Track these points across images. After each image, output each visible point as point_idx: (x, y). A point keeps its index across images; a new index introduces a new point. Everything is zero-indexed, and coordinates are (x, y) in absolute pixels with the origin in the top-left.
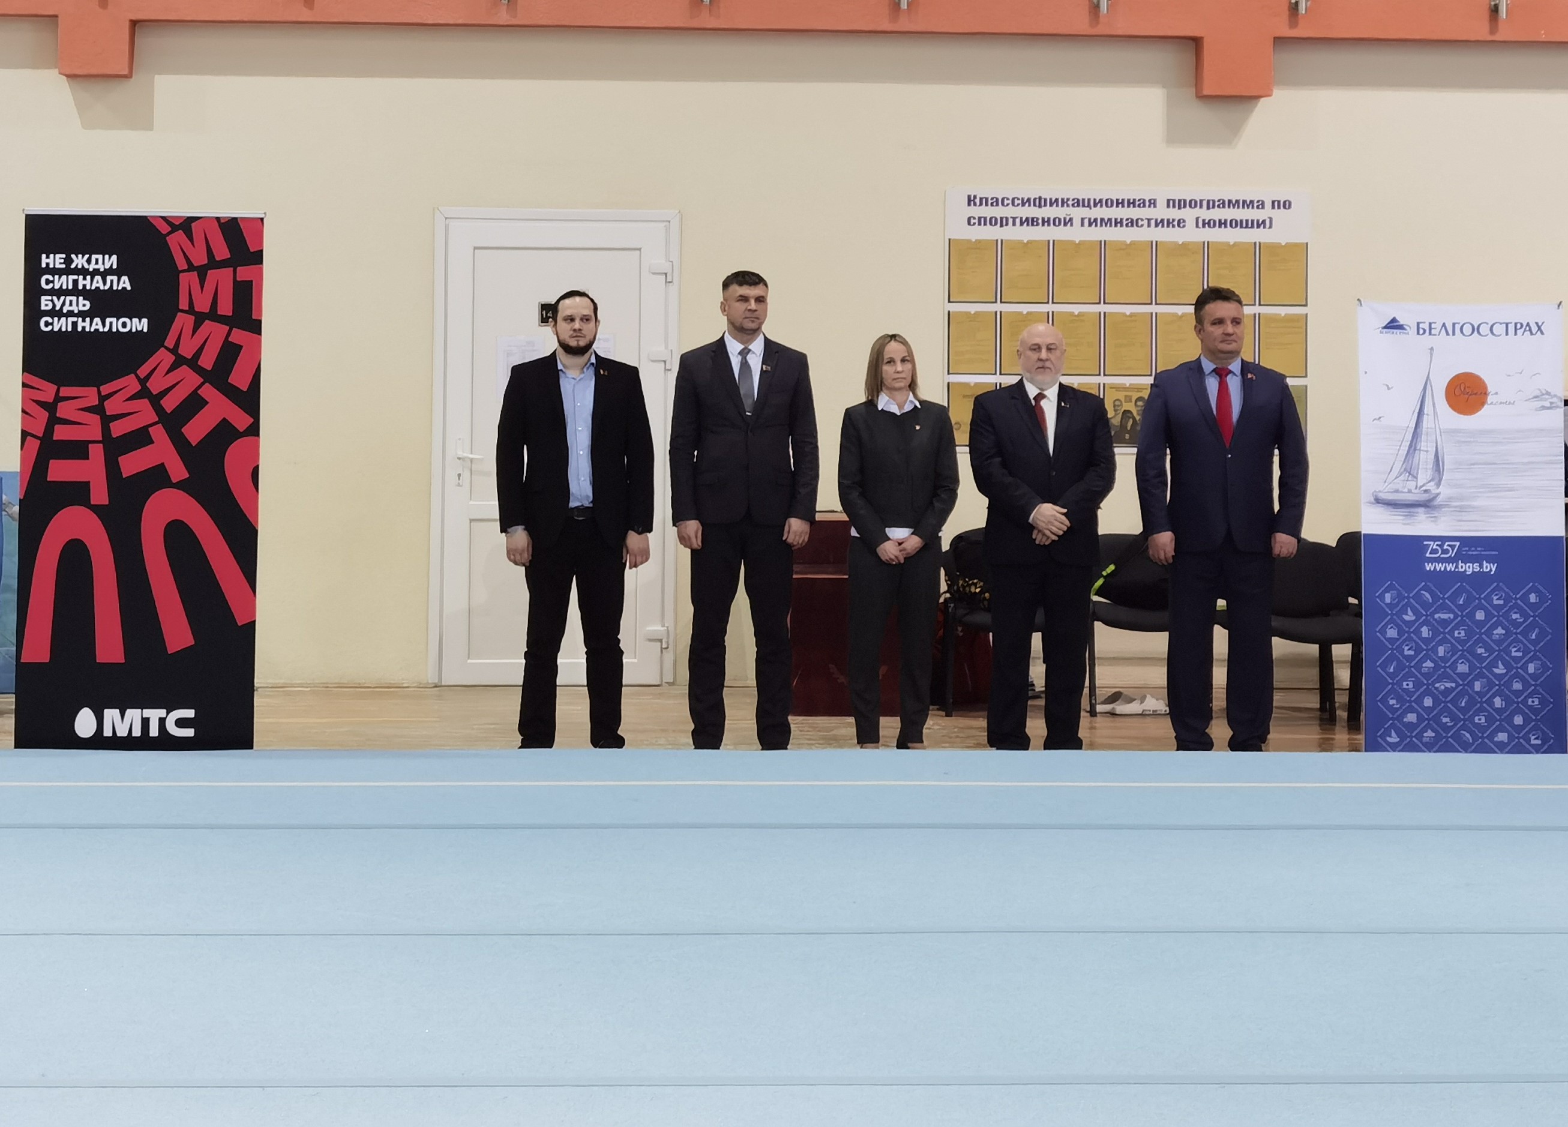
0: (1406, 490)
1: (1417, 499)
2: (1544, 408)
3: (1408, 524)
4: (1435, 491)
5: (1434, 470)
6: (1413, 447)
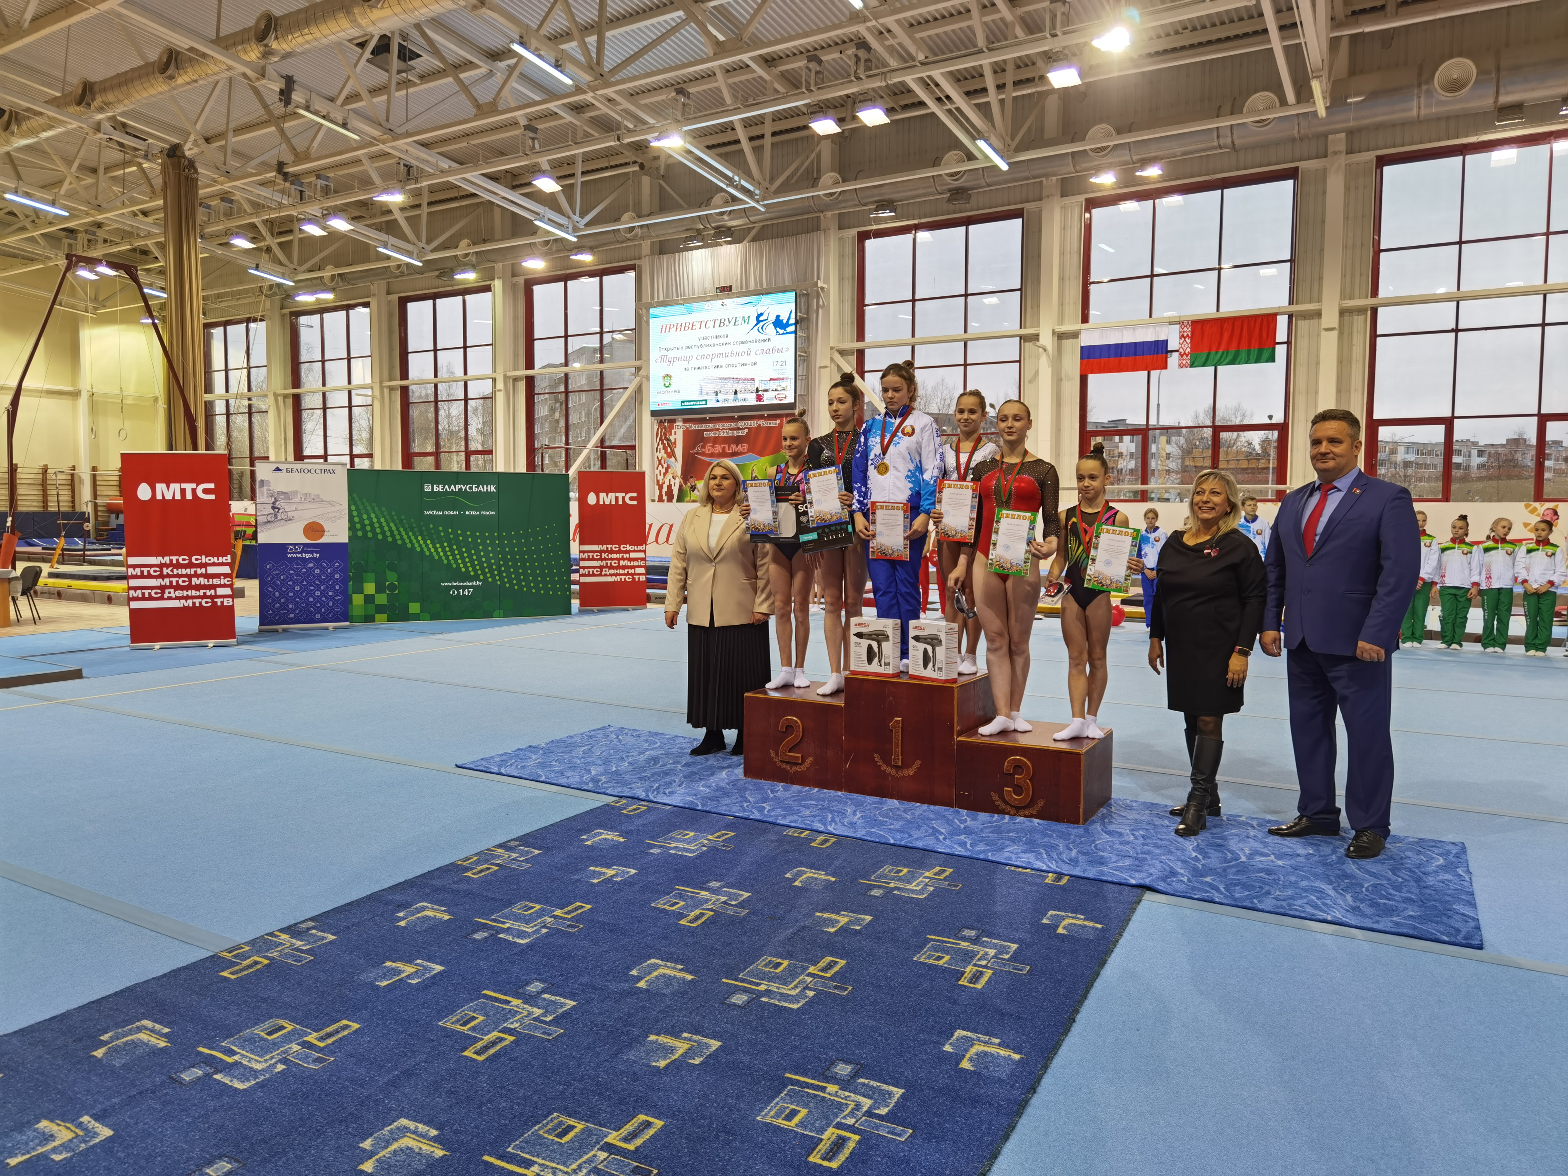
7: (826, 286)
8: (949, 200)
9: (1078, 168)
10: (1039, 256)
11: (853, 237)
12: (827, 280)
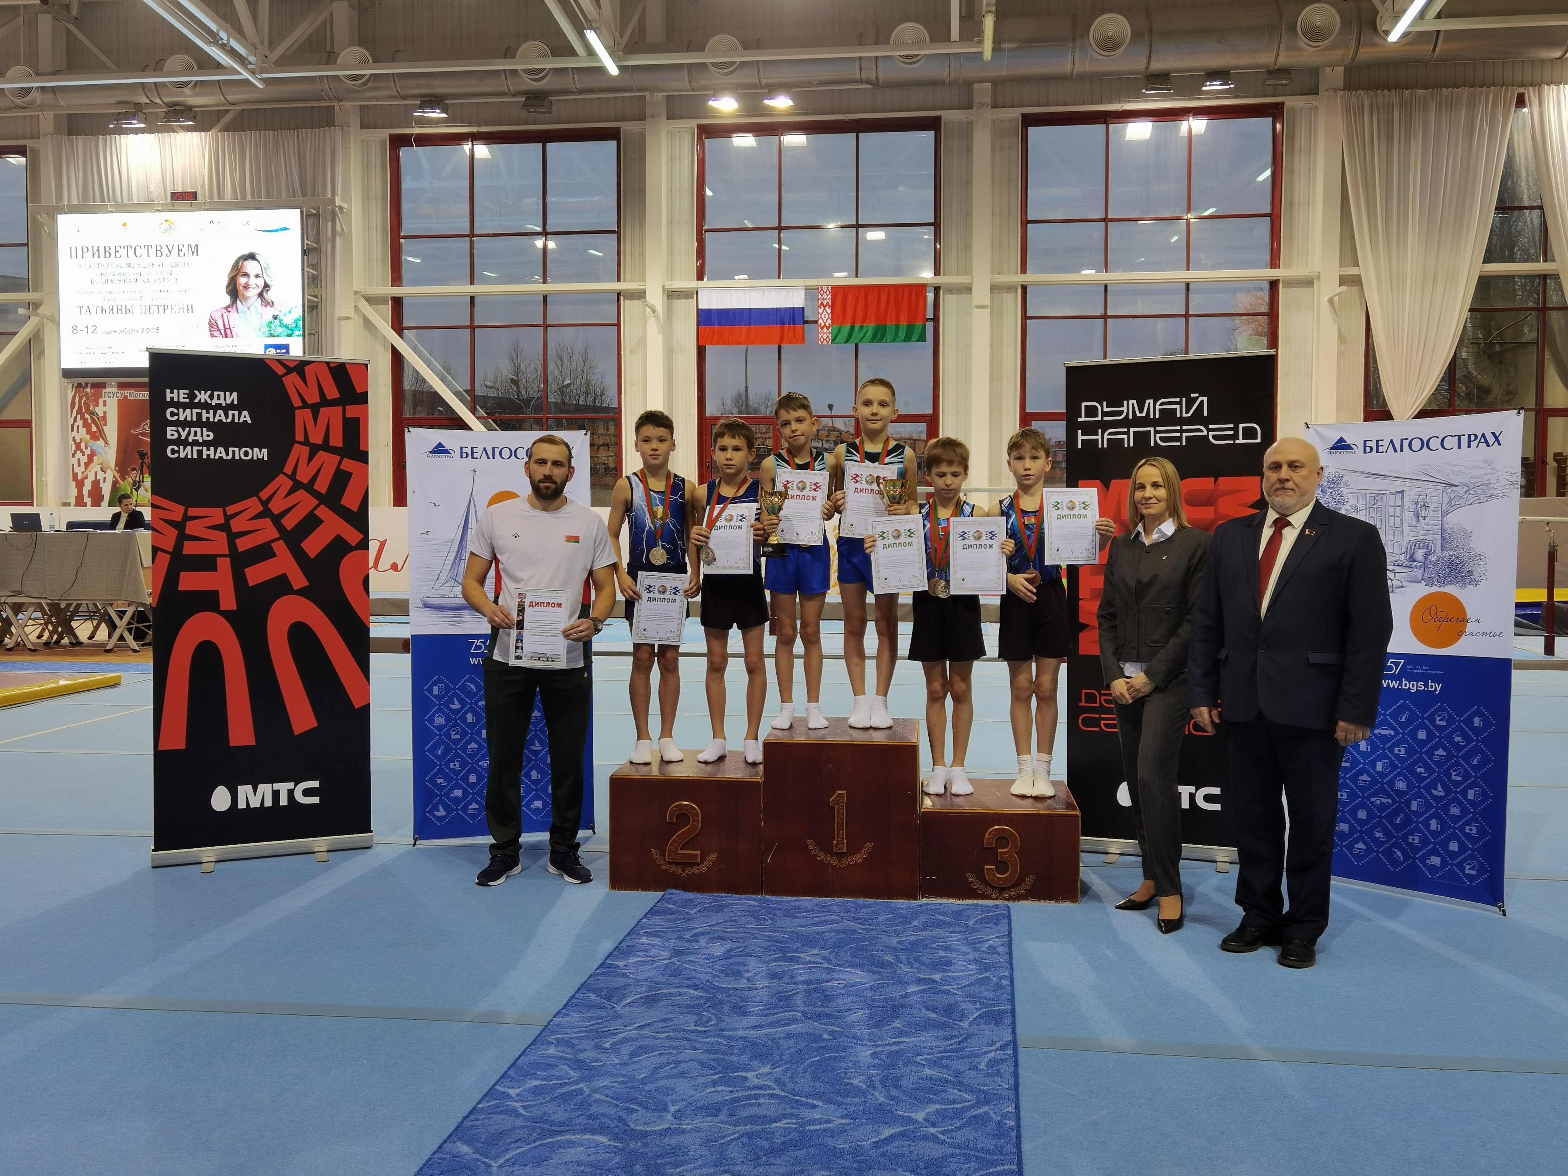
7: (345, 205)
8: (525, 105)
9: (695, 84)
10: (642, 191)
11: (383, 142)
12: (346, 197)
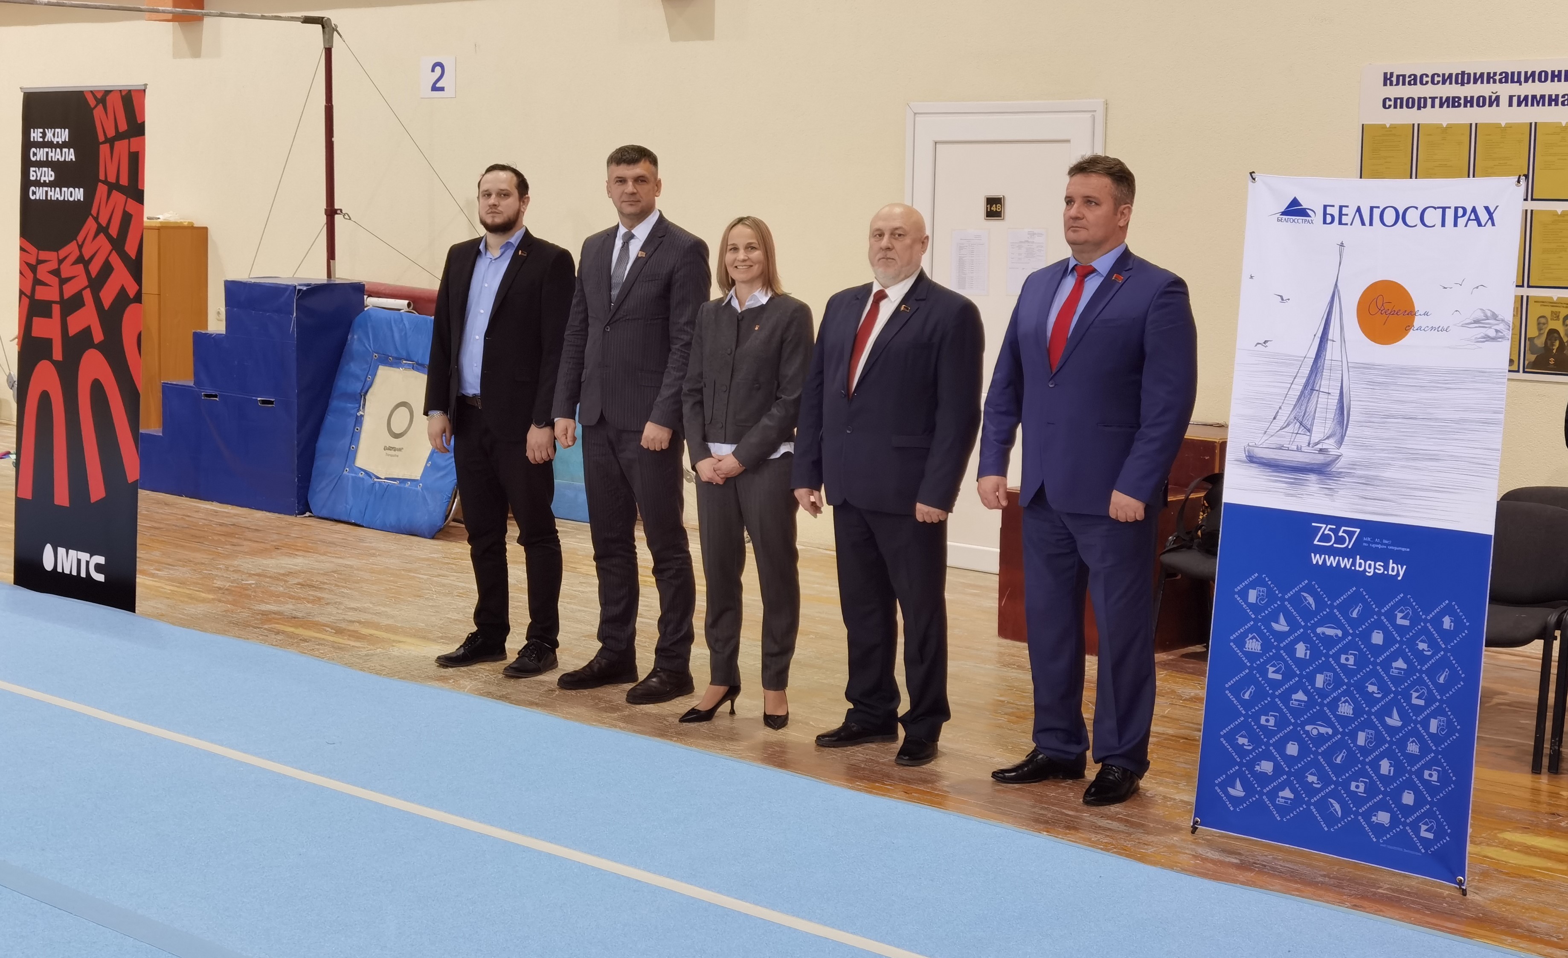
0: (1295, 448)
1: (1307, 461)
2: (1488, 338)
3: (1292, 495)
4: (1334, 452)
5: (1335, 421)
6: (1310, 387)
